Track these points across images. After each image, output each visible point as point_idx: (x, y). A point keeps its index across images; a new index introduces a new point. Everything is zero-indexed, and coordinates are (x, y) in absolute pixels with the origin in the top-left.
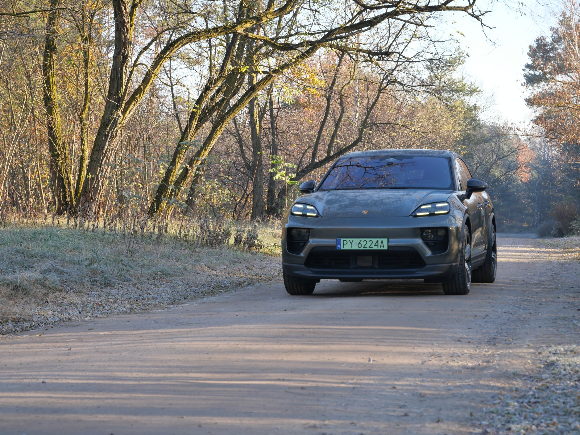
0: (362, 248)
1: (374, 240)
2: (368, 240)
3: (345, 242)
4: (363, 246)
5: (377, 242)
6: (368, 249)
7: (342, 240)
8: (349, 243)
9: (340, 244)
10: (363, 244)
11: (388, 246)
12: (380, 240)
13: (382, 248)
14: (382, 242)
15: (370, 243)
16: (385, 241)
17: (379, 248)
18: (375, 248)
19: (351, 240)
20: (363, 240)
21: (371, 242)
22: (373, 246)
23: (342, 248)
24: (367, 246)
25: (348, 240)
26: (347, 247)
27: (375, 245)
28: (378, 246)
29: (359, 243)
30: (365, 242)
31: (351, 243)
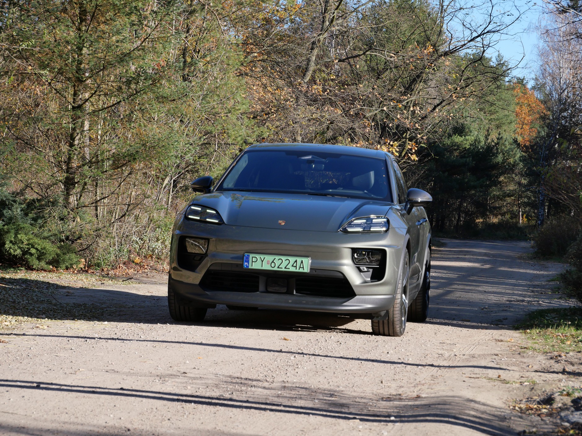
0: (276, 269)
1: (292, 259)
2: (284, 258)
3: (254, 260)
4: (277, 266)
5: (296, 261)
6: (283, 269)
7: (251, 256)
8: (259, 261)
9: (248, 262)
10: (277, 263)
12: (299, 260)
13: (301, 270)
14: (302, 262)
15: (285, 263)
16: (306, 260)
17: (297, 270)
18: (292, 269)
19: (262, 257)
20: (277, 257)
21: (288, 261)
22: (290, 266)
23: (250, 267)
24: (283, 266)
25: (258, 256)
26: (256, 266)
27: (293, 266)
28: (296, 267)
29: (273, 262)
30: (280, 261)
31: (262, 261)
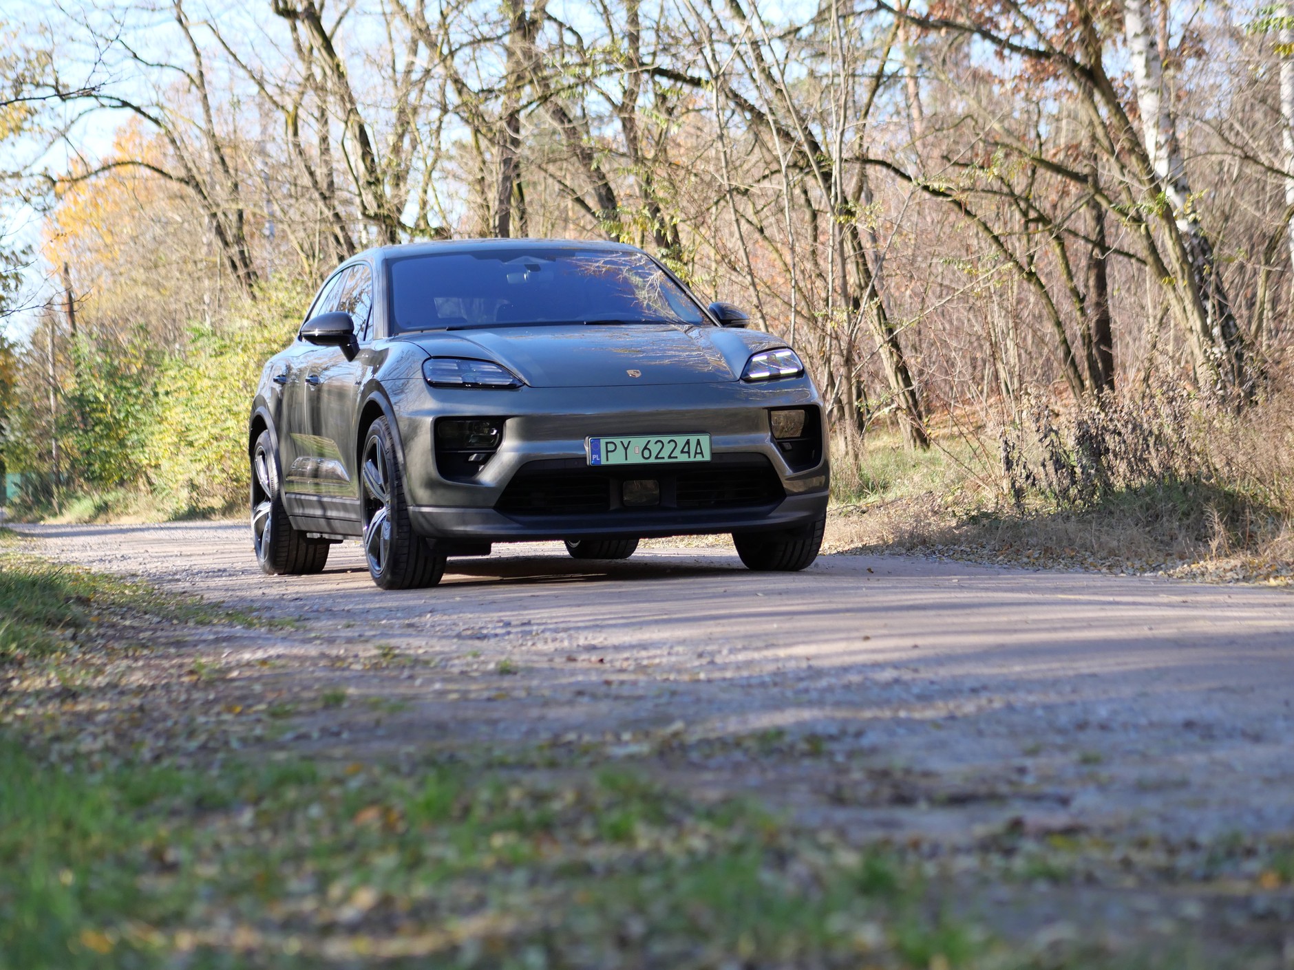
0: (652, 460)
1: (681, 440)
2: (665, 439)
3: (611, 447)
4: (654, 455)
5: (688, 442)
6: (667, 460)
7: (603, 441)
8: (620, 448)
9: (598, 453)
10: (655, 449)
11: (713, 454)
12: (693, 439)
13: (699, 458)
14: (698, 443)
15: (669, 448)
16: (705, 440)
17: (692, 459)
18: (683, 458)
19: (626, 441)
20: (653, 439)
21: (673, 444)
22: (677, 453)
23: (604, 462)
24: (665, 454)
25: (617, 441)
26: (615, 459)
27: (682, 452)
28: (688, 452)
29: (645, 448)
30: (660, 445)
31: (626, 449)
